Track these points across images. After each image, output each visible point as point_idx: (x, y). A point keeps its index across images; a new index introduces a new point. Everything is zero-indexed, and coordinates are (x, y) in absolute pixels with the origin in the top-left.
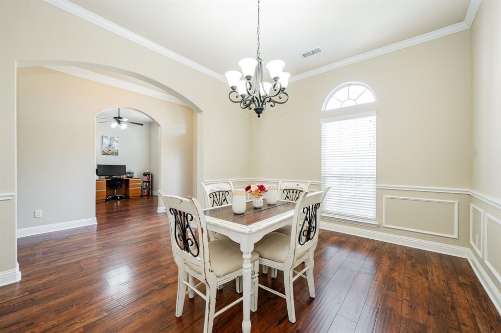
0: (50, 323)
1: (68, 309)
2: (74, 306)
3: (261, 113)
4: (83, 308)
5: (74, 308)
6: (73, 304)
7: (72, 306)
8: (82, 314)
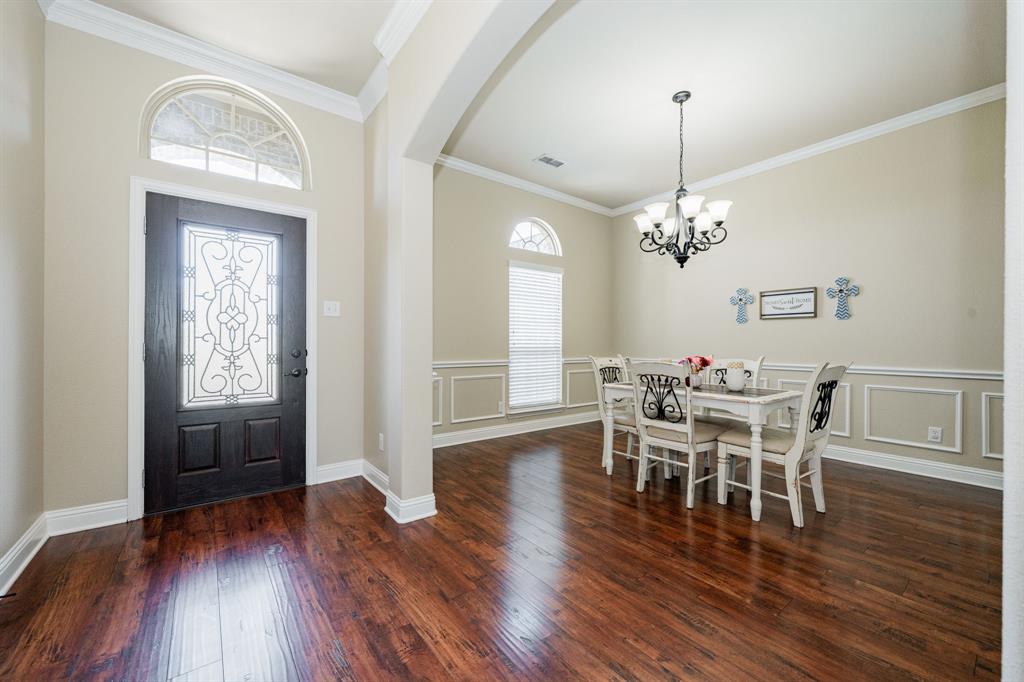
0: (947, 638)
1: (900, 631)
2: (885, 627)
3: (685, 261)
4: (875, 613)
5: (888, 624)
6: (885, 631)
7: (888, 630)
8: (887, 607)
